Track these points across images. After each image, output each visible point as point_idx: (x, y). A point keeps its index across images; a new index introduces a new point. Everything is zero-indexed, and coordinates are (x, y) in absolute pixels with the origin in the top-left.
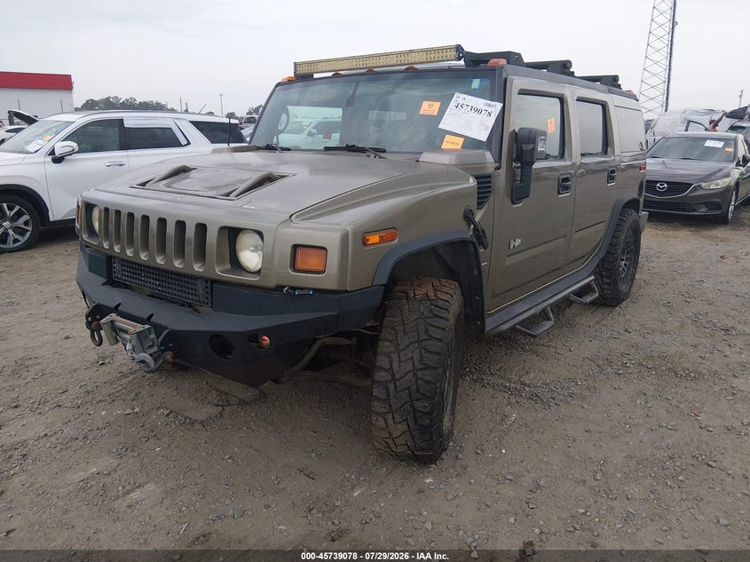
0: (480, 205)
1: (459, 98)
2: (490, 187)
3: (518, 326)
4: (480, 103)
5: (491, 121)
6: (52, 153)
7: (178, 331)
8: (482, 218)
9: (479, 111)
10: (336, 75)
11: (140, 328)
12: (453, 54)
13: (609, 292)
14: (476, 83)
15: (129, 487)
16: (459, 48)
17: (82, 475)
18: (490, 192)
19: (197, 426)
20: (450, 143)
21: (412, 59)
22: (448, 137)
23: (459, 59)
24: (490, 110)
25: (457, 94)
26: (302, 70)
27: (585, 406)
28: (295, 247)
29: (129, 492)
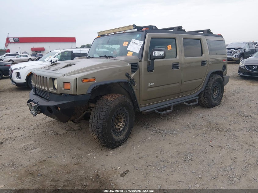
0: (133, 72)
1: (133, 40)
2: (137, 67)
3: (156, 111)
4: (138, 42)
5: (140, 47)
6: (51, 61)
7: (41, 106)
8: (134, 76)
9: (137, 44)
10: (115, 34)
11: (35, 105)
12: (133, 27)
13: (207, 103)
14: (138, 36)
15: (33, 148)
16: (134, 26)
17: (24, 145)
18: (137, 68)
19: (59, 135)
20: (129, 54)
21: (124, 29)
22: (129, 52)
23: (134, 29)
24: (140, 43)
25: (133, 39)
26: (100, 34)
27: (174, 137)
28: (64, 82)
29: (33, 149)
